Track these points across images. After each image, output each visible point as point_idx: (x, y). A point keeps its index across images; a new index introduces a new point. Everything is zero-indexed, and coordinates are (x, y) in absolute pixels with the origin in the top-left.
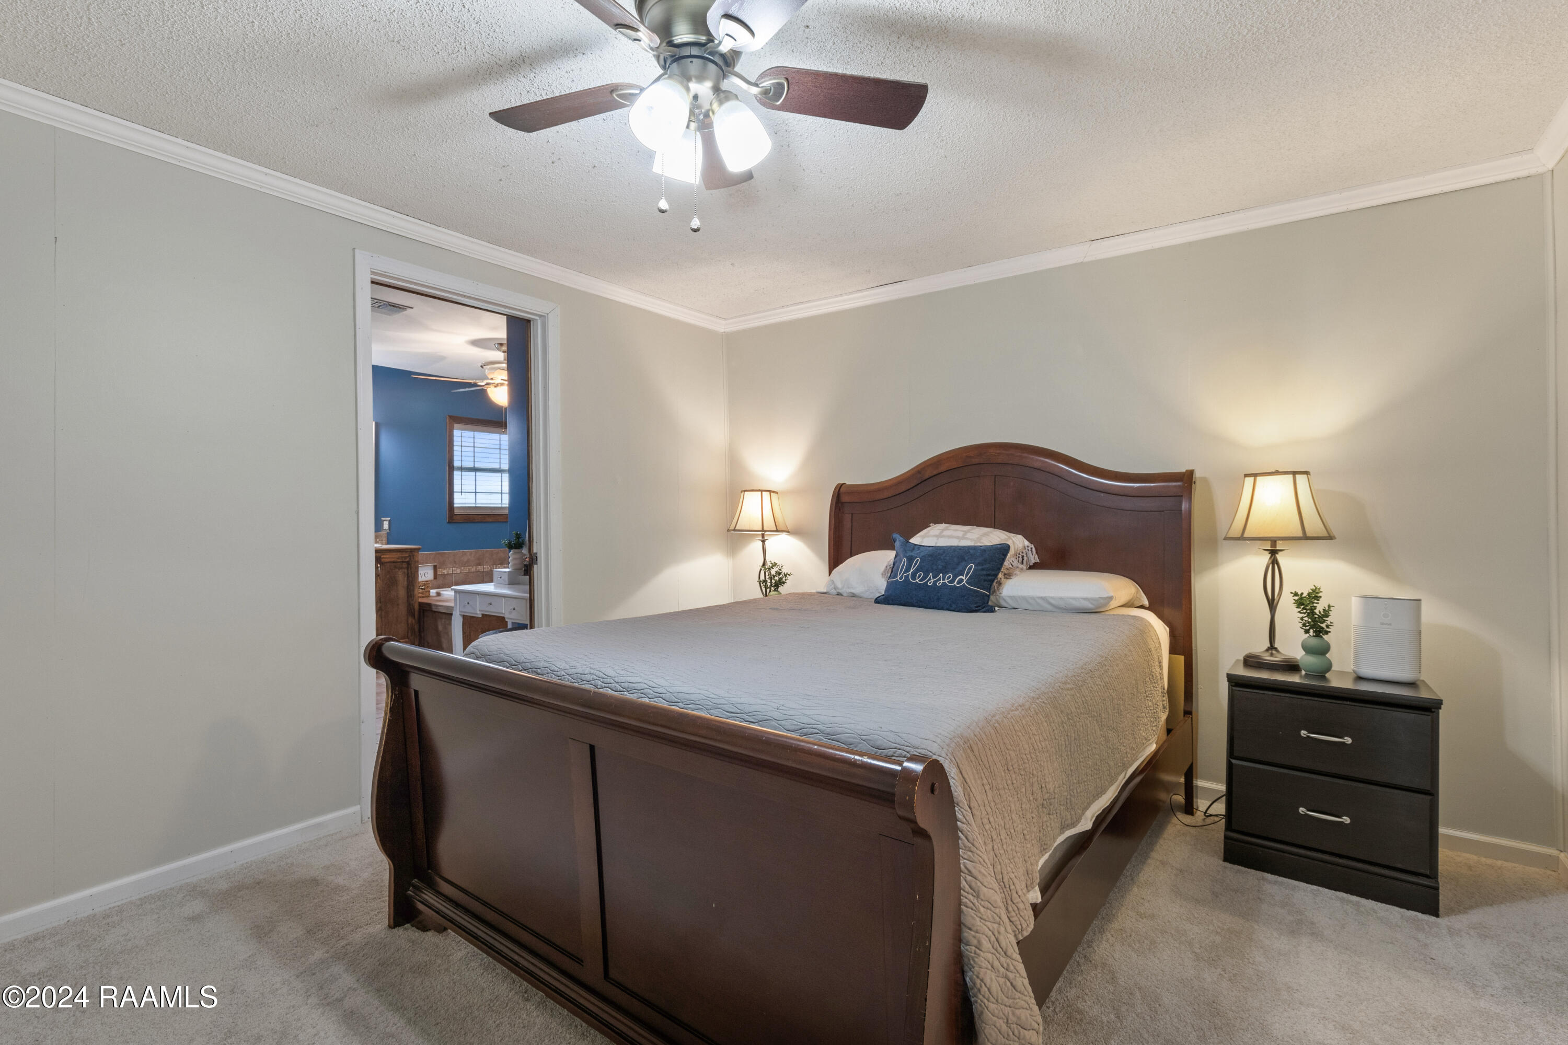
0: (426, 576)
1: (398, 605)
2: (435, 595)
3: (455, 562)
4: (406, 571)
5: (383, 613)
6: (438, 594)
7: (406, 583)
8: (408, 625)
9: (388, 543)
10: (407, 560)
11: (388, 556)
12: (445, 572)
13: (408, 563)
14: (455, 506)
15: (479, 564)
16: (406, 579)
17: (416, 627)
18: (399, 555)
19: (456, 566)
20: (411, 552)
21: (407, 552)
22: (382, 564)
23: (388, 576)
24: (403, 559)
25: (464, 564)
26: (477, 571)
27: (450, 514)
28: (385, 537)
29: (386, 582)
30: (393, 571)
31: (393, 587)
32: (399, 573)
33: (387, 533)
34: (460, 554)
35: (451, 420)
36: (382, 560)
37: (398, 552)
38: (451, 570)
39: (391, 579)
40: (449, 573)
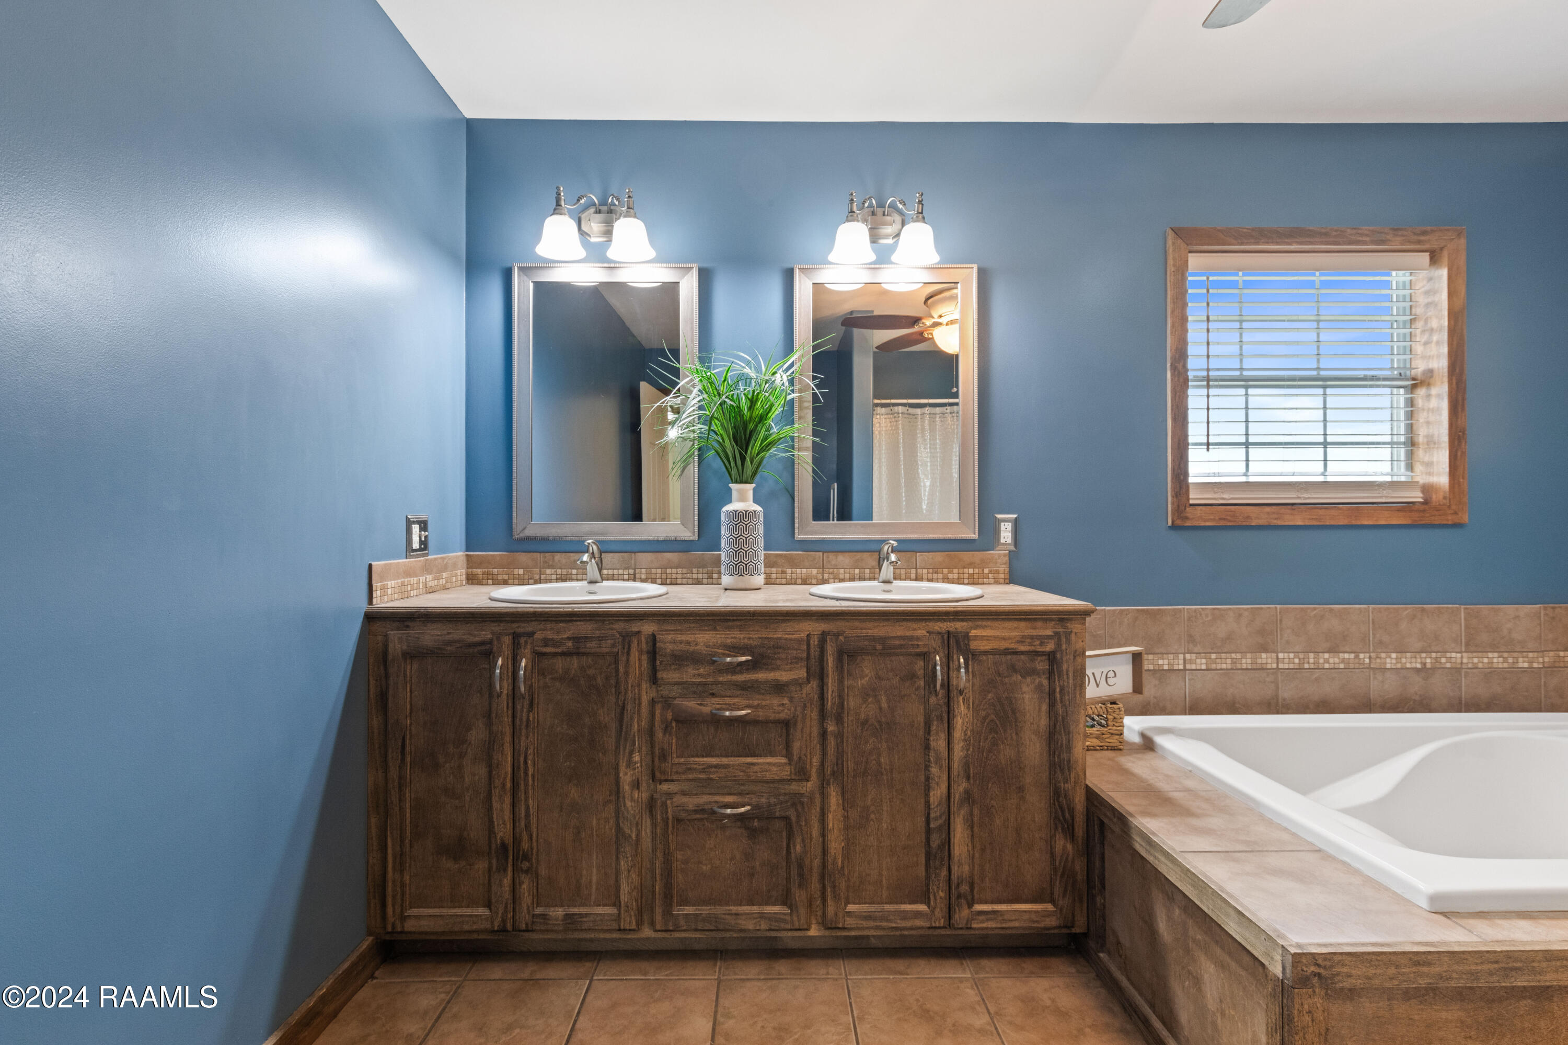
0: (1110, 681)
1: (1021, 789)
2: (1136, 739)
3: (1191, 639)
4: (1045, 682)
5: (976, 811)
6: (1148, 745)
7: (1044, 722)
8: (1052, 855)
9: (1012, 579)
10: (1050, 647)
11: (989, 632)
12: (1164, 663)
13: (1052, 657)
14: (1191, 480)
15: (1265, 649)
16: (1045, 707)
17: (1079, 866)
18: (1024, 629)
19: (1196, 650)
20: (1061, 620)
21: (1051, 620)
22: (972, 656)
23: (990, 696)
24: (1038, 642)
25: (1219, 644)
26: (1259, 666)
27: (1176, 504)
28: (1005, 564)
29: (983, 713)
30: (1007, 680)
31: (1005, 731)
32: (1025, 689)
33: (1010, 552)
34: (1207, 616)
35: (1180, 241)
36: (974, 645)
37: (1020, 620)
38: (1181, 662)
39: (998, 707)
40: (1176, 667)
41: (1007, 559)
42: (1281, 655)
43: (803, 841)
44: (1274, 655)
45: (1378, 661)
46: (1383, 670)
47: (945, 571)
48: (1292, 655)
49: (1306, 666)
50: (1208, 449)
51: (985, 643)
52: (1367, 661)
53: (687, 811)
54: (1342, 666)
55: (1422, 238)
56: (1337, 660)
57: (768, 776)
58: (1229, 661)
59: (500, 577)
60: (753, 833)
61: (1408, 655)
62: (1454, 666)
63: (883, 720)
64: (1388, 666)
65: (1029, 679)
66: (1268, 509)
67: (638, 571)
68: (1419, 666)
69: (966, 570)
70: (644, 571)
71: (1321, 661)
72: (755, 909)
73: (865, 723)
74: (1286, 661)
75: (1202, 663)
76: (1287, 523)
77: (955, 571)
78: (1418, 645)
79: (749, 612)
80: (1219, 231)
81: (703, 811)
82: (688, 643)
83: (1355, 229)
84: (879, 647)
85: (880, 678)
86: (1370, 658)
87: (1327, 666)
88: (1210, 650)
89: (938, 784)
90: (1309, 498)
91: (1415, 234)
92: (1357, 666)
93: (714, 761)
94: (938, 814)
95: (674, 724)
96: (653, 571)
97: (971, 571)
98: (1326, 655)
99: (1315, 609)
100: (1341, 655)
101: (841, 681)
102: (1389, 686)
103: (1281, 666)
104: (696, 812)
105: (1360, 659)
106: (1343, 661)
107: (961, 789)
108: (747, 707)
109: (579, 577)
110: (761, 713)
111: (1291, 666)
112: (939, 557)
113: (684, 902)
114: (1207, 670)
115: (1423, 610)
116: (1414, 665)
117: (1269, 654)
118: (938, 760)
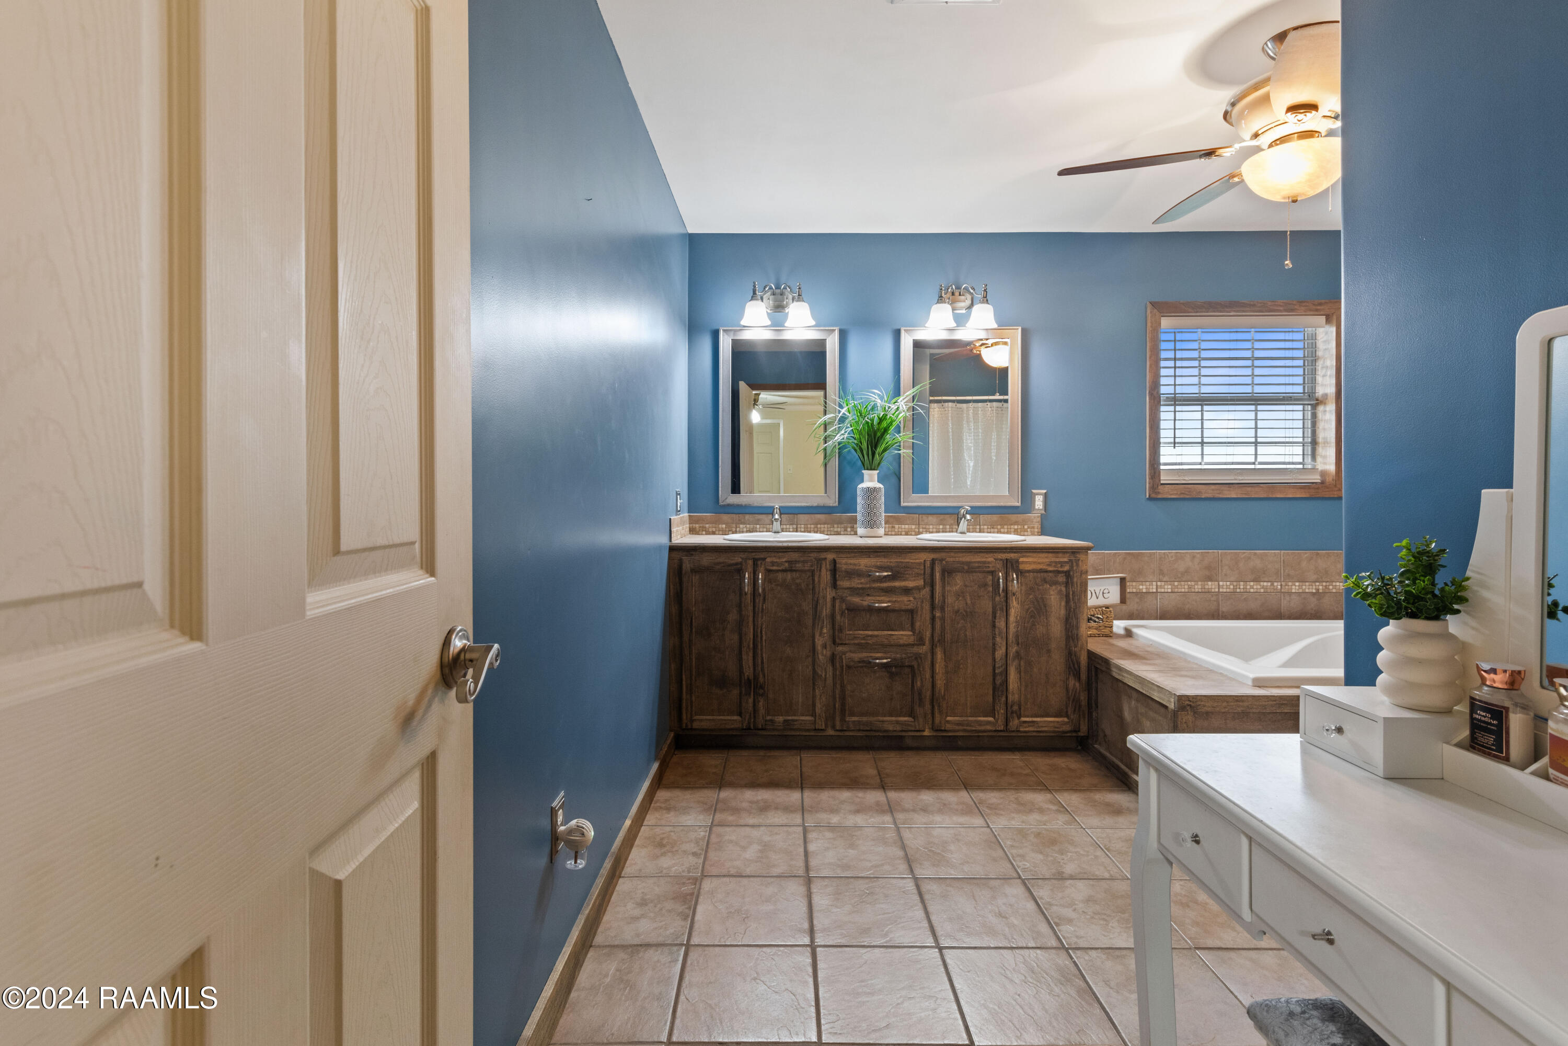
0: (1106, 595)
1: (1049, 651)
2: (1122, 632)
3: (1162, 573)
4: (1064, 589)
5: (1022, 663)
6: (1129, 633)
7: (1063, 612)
8: (1067, 689)
9: (1043, 532)
10: (1066, 568)
11: (1030, 560)
12: (1143, 588)
13: (1068, 574)
14: (1162, 467)
15: (1210, 579)
16: (1063, 604)
17: (1083, 697)
18: (1051, 558)
19: (1165, 580)
20: (1073, 553)
21: (1067, 552)
22: (1020, 573)
23: (1031, 597)
24: (1059, 565)
25: (1179, 576)
26: (1206, 590)
27: (1151, 483)
28: (1039, 522)
29: (1027, 607)
30: (1041, 587)
31: (1040, 617)
32: (1052, 593)
33: (1042, 515)
34: (1172, 557)
35: (1155, 310)
36: (1021, 567)
37: (1049, 552)
38: (1155, 587)
39: (1036, 603)
40: (1151, 591)
41: (1039, 519)
42: (1221, 583)
43: (921, 680)
44: (1216, 583)
45: (1287, 587)
46: (1290, 593)
47: (999, 527)
48: (1228, 583)
49: (1238, 590)
50: (1174, 447)
51: (1028, 565)
52: (1279, 587)
53: (854, 661)
54: (1262, 590)
55: (1319, 307)
56: (1259, 587)
57: (901, 642)
58: (1186, 587)
59: (710, 530)
60: (892, 675)
61: (1307, 584)
62: (1338, 591)
63: (968, 610)
64: (1293, 591)
65: (1054, 587)
66: (1213, 487)
67: (799, 526)
68: (1314, 591)
69: (1012, 526)
70: (803, 526)
71: (1248, 587)
72: (893, 719)
73: (957, 612)
74: (1225, 587)
75: (1168, 588)
76: (1225, 496)
77: (1006, 527)
78: (1314, 577)
79: (890, 547)
80: (1183, 304)
81: (863, 661)
82: (855, 565)
83: (1273, 302)
84: (966, 567)
85: (966, 586)
86: (1281, 585)
87: (1252, 590)
88: (1173, 579)
89: (1000, 647)
90: (1242, 480)
91: (1314, 305)
92: (1272, 591)
93: (870, 633)
94: (1000, 665)
95: (846, 612)
96: (809, 526)
97: (1016, 527)
98: (1252, 584)
99: (1244, 553)
100: (1262, 583)
101: (944, 587)
102: (1295, 604)
103: (1221, 590)
104: (859, 662)
105: (1274, 586)
106: (1263, 587)
107: (1014, 650)
108: (889, 602)
109: (761, 530)
110: (896, 606)
111: (1228, 590)
112: (995, 518)
113: (852, 714)
114: (1172, 592)
115: (1318, 554)
116: (1311, 591)
117: (1213, 583)
118: (1000, 633)
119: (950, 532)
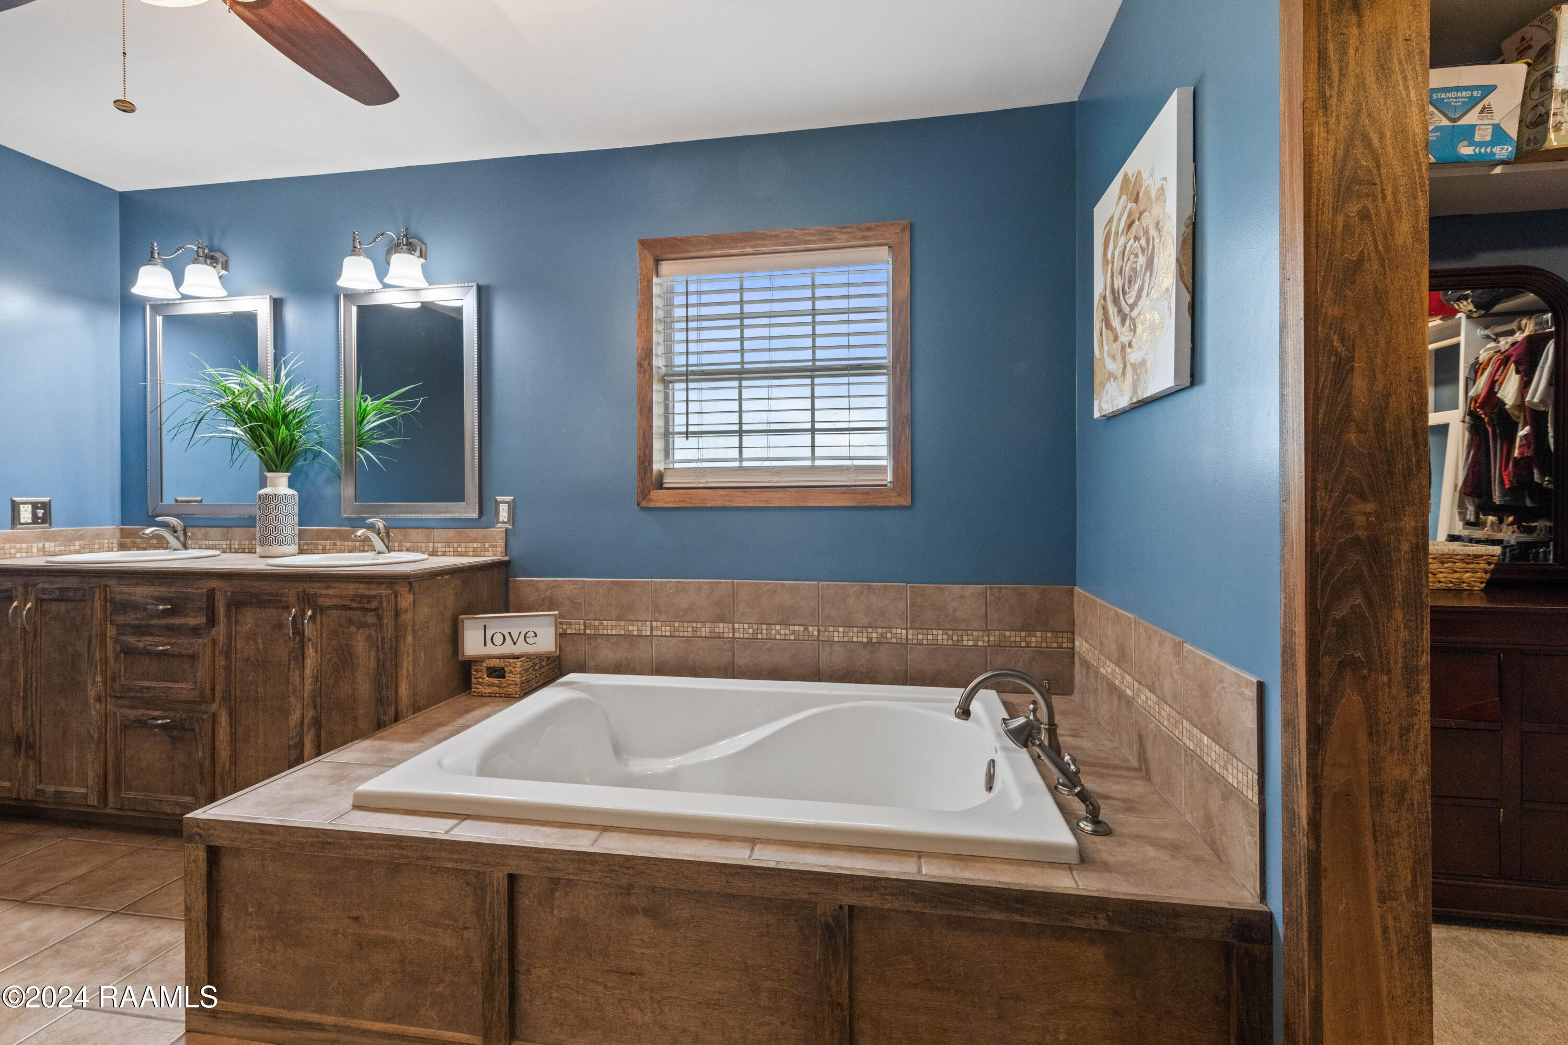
0: (530, 640)
3: (657, 609)
4: (373, 633)
7: (373, 665)
11: (330, 592)
13: (377, 613)
14: (673, 465)
15: (722, 619)
16: (372, 654)
18: (361, 589)
19: (662, 618)
21: (383, 583)
22: (320, 610)
23: (334, 643)
24: (366, 601)
25: (681, 614)
26: (717, 635)
27: (641, 488)
28: (502, 539)
29: (329, 656)
30: (346, 630)
31: (344, 671)
32: (359, 638)
33: (507, 530)
34: (671, 588)
35: (646, 252)
36: (321, 601)
37: (360, 582)
38: (649, 628)
39: (340, 652)
40: (644, 633)
41: (504, 535)
42: (736, 626)
43: (203, 748)
44: (730, 625)
45: (826, 633)
46: (831, 642)
47: (455, 545)
48: (746, 626)
49: (760, 636)
50: (687, 439)
51: (327, 600)
52: (816, 633)
53: (129, 720)
54: (792, 637)
55: (867, 234)
56: (788, 632)
57: (181, 697)
58: (690, 629)
59: (141, 546)
60: (174, 741)
61: (855, 629)
62: (899, 641)
63: (260, 658)
64: (836, 639)
65: (362, 631)
66: (722, 492)
67: (233, 542)
68: (865, 640)
69: (471, 544)
70: (236, 542)
71: (773, 632)
72: (174, 798)
73: (247, 660)
74: (741, 631)
75: (666, 630)
76: (739, 505)
77: (463, 545)
78: (864, 621)
79: (169, 572)
80: (679, 240)
81: (139, 721)
82: (130, 594)
83: (803, 229)
84: (254, 600)
85: (258, 625)
86: (819, 631)
87: (778, 637)
88: (673, 619)
89: (294, 710)
90: (778, 482)
91: (861, 230)
92: (806, 638)
93: (147, 684)
94: (294, 734)
95: (122, 655)
97: (475, 545)
98: (778, 627)
99: (768, 584)
100: (792, 627)
101: (229, 626)
102: (835, 658)
103: (737, 635)
104: (134, 721)
105: (809, 632)
106: (793, 633)
107: (310, 715)
108: (167, 644)
109: (193, 546)
110: (176, 649)
111: (746, 636)
112: (452, 533)
113: (130, 788)
114: (671, 636)
115: (870, 587)
116: (860, 639)
117: (726, 625)
118: (294, 691)
119: (399, 551)
